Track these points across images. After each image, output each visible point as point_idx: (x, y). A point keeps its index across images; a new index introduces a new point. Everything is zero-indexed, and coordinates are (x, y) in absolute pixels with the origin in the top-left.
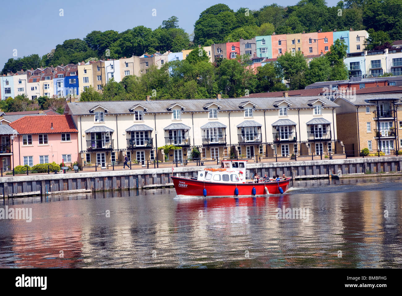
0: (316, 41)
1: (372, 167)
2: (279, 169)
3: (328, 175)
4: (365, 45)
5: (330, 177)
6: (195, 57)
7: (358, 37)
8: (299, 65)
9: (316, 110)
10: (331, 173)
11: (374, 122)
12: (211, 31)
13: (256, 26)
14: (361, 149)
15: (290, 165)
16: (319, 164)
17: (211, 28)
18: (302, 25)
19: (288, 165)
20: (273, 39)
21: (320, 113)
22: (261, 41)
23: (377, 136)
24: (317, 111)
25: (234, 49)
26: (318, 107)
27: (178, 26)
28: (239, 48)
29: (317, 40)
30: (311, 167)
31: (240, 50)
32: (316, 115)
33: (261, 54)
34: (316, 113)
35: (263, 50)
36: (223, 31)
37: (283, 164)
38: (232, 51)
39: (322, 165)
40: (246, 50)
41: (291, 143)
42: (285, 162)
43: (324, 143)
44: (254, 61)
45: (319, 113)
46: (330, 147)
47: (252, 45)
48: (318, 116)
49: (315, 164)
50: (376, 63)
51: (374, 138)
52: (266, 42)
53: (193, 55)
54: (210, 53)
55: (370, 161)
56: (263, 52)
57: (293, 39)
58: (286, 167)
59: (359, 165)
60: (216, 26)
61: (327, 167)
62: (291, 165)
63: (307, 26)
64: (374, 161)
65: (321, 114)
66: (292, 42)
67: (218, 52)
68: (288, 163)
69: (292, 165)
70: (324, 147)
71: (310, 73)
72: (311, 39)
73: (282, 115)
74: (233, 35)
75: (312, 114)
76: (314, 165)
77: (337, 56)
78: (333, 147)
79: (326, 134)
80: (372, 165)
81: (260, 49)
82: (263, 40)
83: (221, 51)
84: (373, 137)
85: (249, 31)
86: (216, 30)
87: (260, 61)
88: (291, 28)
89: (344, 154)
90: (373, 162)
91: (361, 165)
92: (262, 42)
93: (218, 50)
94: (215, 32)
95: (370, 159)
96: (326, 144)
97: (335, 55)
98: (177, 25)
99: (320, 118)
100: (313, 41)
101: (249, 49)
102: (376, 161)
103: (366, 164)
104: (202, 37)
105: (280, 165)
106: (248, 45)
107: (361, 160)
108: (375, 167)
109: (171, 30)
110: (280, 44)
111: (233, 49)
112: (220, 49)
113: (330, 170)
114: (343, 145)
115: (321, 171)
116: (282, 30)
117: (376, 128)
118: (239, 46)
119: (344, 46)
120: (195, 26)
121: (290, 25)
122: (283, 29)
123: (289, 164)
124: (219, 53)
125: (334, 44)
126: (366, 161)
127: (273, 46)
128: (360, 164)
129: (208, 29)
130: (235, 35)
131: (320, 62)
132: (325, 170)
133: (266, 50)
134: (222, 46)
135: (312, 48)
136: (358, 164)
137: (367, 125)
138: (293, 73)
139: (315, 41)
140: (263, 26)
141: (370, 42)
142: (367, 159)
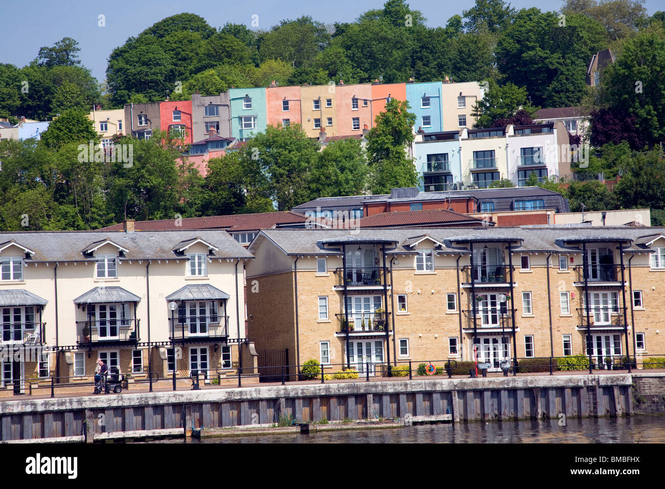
0: (368, 102)
1: (297, 409)
2: (51, 416)
3: (182, 430)
4: (474, 115)
5: (188, 434)
6: (61, 134)
7: (462, 98)
8: (295, 156)
9: (193, 265)
10: (189, 425)
11: (337, 297)
12: (147, 75)
13: (252, 66)
14: (302, 363)
15: (81, 404)
16: (161, 402)
17: (145, 69)
18: (353, 67)
19: (75, 406)
20: (269, 96)
21: (202, 272)
22: (243, 101)
23: (343, 331)
24: (197, 268)
25: (179, 118)
26: (199, 258)
27: (79, 62)
28: (190, 115)
29: (371, 101)
30: (139, 409)
31: (193, 120)
32: (193, 277)
33: (241, 131)
34: (193, 272)
35: (246, 121)
36: (174, 76)
37: (63, 404)
38: (174, 121)
39: (168, 405)
40: (208, 120)
41: (126, 348)
42: (68, 399)
43: (211, 347)
44: (209, 145)
45: (200, 273)
46: (226, 357)
47: (220, 108)
48: (199, 279)
49: (150, 403)
50: (485, 158)
51: (336, 335)
52: (253, 103)
53: (58, 129)
54: (120, 125)
55: (292, 394)
56: (246, 126)
57: (316, 99)
58: (71, 411)
59: (265, 403)
60: (158, 64)
61: (181, 408)
62: (84, 406)
63: (366, 70)
64: (303, 393)
65: (207, 274)
66: (313, 104)
67: (141, 123)
68: (75, 399)
69: (87, 405)
70: (212, 356)
71: (317, 176)
72: (357, 99)
73: (104, 275)
74: (191, 85)
75: (183, 274)
76: (148, 406)
77: (390, 137)
78: (234, 356)
79: (218, 326)
80: (299, 403)
81: (240, 118)
82: (247, 99)
83: (146, 120)
84: (332, 333)
85: (228, 78)
86: (157, 74)
87: (222, 146)
88: (327, 72)
89: (254, 376)
90: (300, 395)
91: (272, 404)
92: (243, 103)
93: (140, 118)
94: (154, 77)
95: (293, 389)
96: (216, 350)
97: (386, 135)
98: (75, 59)
99: (203, 285)
100: (361, 103)
101: (214, 119)
102: (308, 394)
103: (283, 401)
104: (125, 89)
105: (53, 404)
106: (212, 110)
107: (270, 390)
108: (307, 410)
109: (56, 69)
110: (286, 108)
111: (175, 118)
112: (146, 116)
113: (188, 418)
114: (254, 352)
115: (166, 419)
116: (305, 77)
117: (341, 311)
118: (191, 110)
119: (406, 115)
120: (109, 61)
121: (326, 67)
122: (307, 74)
123: (79, 402)
124: (143, 124)
125: (384, 111)
126: (282, 392)
127: (270, 112)
128: (269, 400)
129: (139, 69)
130: (194, 86)
131: (342, 151)
132: (177, 416)
133: (252, 122)
134: (151, 110)
135: (358, 119)
136: (262, 400)
137: (319, 302)
138: (281, 175)
139: (366, 103)
140: (264, 67)
141: (487, 108)
142: (285, 389)
